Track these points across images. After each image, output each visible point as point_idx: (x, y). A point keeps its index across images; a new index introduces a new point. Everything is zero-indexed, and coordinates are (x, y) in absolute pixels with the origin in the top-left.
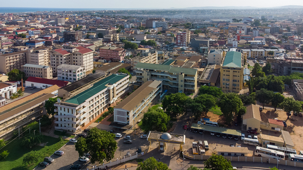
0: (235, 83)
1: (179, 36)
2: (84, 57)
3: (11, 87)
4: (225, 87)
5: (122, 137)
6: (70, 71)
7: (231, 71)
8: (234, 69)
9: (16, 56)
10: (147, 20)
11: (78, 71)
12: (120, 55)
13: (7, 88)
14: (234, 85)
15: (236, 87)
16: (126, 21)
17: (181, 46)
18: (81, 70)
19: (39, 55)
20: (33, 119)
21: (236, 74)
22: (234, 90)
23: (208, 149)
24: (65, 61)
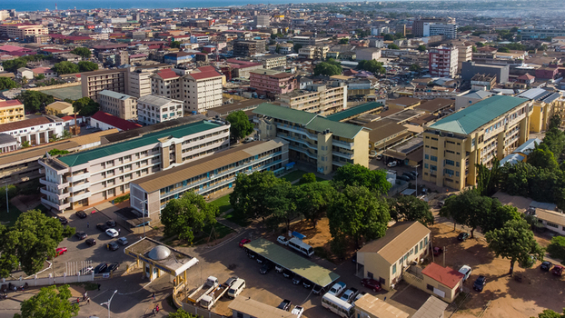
0: (449, 167)
1: (434, 56)
2: (199, 85)
3: (54, 125)
4: (429, 173)
5: (117, 237)
6: (153, 109)
7: (441, 140)
8: (450, 135)
9: (107, 77)
10: (416, 22)
11: (165, 110)
12: (280, 85)
13: (46, 126)
14: (446, 171)
15: (450, 177)
16: (388, 22)
17: (437, 76)
18: (172, 108)
19: (141, 77)
20: (24, 180)
21: (451, 147)
22: (448, 183)
23: (233, 298)
24: (169, 90)
